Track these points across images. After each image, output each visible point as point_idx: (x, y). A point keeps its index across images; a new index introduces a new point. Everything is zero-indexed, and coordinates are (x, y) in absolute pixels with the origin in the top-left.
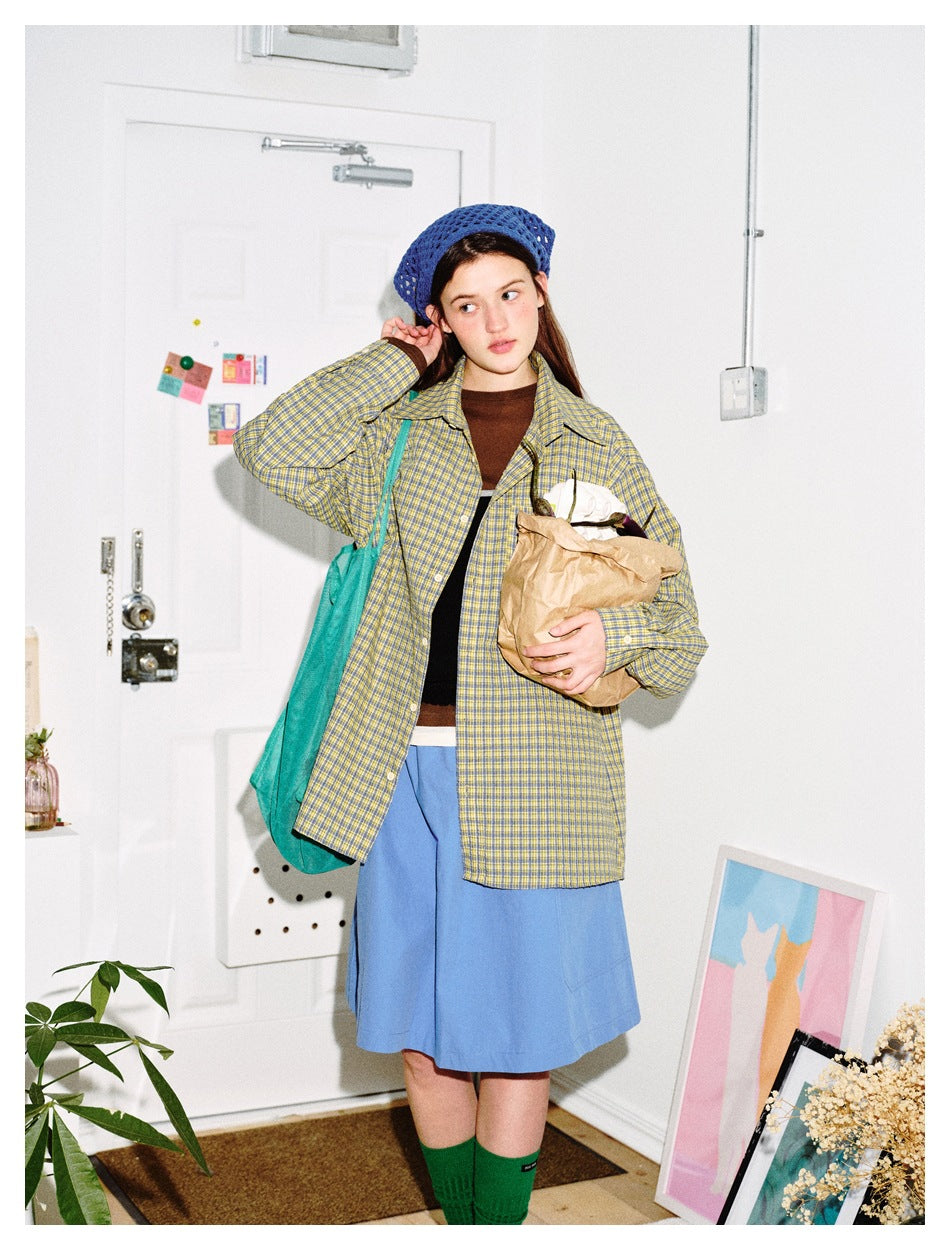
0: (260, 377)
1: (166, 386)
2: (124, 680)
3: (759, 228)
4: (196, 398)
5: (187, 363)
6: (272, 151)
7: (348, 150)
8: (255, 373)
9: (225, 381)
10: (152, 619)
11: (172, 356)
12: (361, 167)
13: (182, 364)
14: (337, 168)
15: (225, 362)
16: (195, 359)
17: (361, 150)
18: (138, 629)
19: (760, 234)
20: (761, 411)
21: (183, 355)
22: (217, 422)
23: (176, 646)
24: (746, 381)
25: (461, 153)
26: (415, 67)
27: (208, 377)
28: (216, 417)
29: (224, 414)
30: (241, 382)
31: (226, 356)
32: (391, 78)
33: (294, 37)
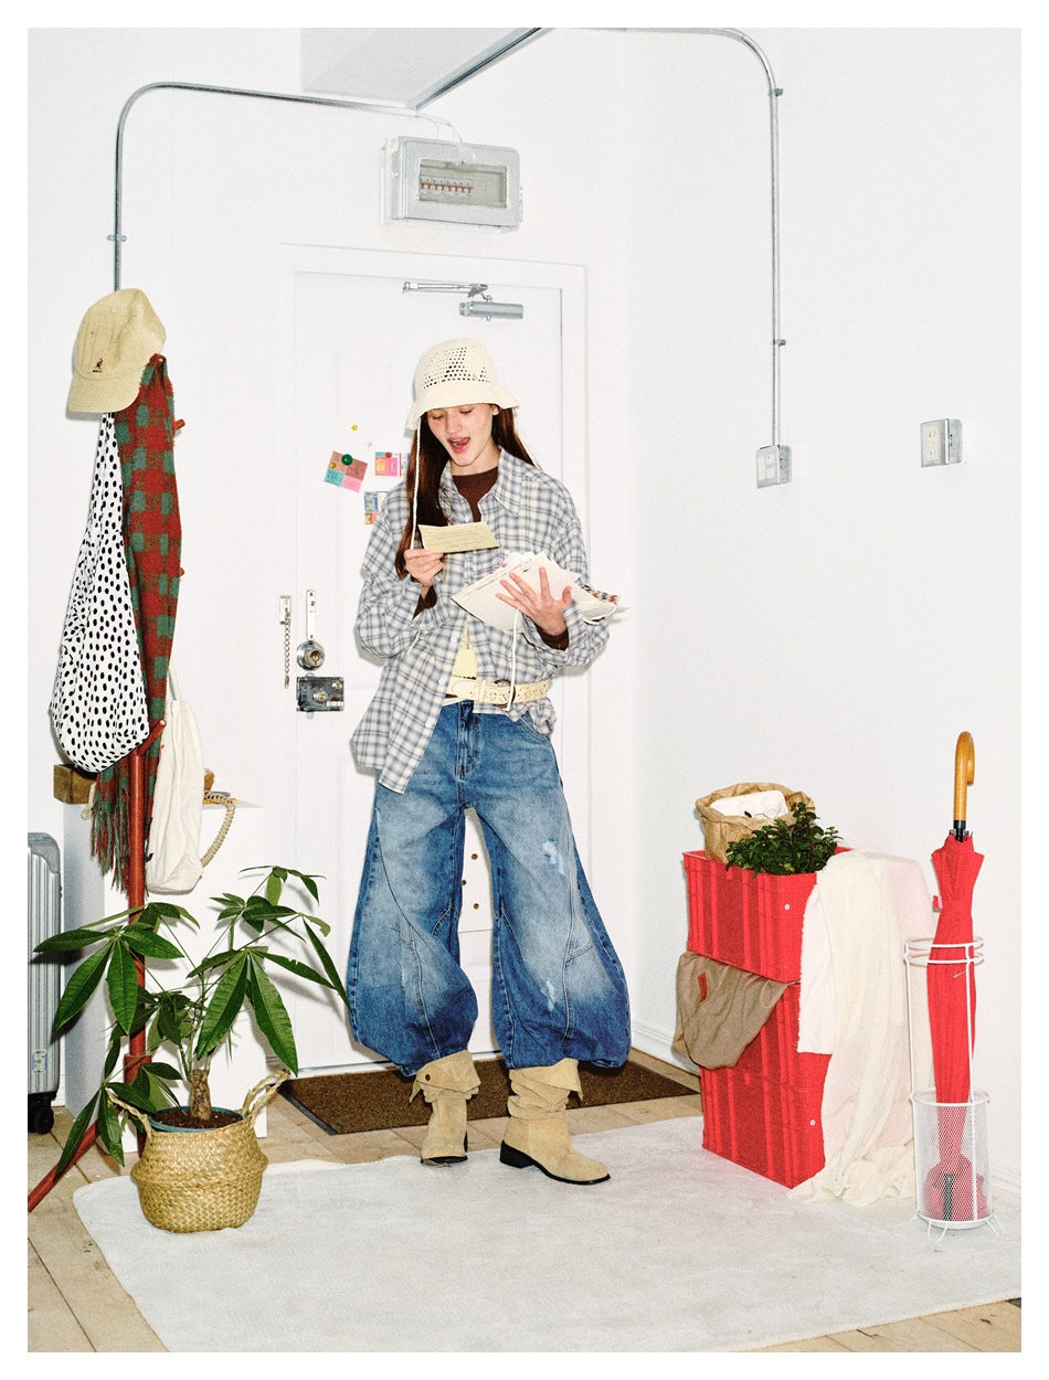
1: (331, 477)
2: (302, 710)
3: (782, 338)
4: (355, 488)
5: (347, 460)
6: (411, 292)
7: (473, 290)
8: (401, 467)
9: (377, 473)
10: (322, 657)
11: (336, 454)
12: (479, 303)
13: (343, 460)
14: (463, 305)
15: (377, 458)
16: (353, 457)
17: (483, 291)
18: (312, 668)
19: (783, 343)
20: (786, 479)
21: (344, 454)
22: (372, 506)
23: (342, 683)
24: (774, 457)
25: (561, 290)
26: (520, 224)
27: (363, 471)
28: (371, 502)
29: (376, 500)
30: (390, 475)
31: (377, 454)
32: (502, 233)
33: (424, 203)
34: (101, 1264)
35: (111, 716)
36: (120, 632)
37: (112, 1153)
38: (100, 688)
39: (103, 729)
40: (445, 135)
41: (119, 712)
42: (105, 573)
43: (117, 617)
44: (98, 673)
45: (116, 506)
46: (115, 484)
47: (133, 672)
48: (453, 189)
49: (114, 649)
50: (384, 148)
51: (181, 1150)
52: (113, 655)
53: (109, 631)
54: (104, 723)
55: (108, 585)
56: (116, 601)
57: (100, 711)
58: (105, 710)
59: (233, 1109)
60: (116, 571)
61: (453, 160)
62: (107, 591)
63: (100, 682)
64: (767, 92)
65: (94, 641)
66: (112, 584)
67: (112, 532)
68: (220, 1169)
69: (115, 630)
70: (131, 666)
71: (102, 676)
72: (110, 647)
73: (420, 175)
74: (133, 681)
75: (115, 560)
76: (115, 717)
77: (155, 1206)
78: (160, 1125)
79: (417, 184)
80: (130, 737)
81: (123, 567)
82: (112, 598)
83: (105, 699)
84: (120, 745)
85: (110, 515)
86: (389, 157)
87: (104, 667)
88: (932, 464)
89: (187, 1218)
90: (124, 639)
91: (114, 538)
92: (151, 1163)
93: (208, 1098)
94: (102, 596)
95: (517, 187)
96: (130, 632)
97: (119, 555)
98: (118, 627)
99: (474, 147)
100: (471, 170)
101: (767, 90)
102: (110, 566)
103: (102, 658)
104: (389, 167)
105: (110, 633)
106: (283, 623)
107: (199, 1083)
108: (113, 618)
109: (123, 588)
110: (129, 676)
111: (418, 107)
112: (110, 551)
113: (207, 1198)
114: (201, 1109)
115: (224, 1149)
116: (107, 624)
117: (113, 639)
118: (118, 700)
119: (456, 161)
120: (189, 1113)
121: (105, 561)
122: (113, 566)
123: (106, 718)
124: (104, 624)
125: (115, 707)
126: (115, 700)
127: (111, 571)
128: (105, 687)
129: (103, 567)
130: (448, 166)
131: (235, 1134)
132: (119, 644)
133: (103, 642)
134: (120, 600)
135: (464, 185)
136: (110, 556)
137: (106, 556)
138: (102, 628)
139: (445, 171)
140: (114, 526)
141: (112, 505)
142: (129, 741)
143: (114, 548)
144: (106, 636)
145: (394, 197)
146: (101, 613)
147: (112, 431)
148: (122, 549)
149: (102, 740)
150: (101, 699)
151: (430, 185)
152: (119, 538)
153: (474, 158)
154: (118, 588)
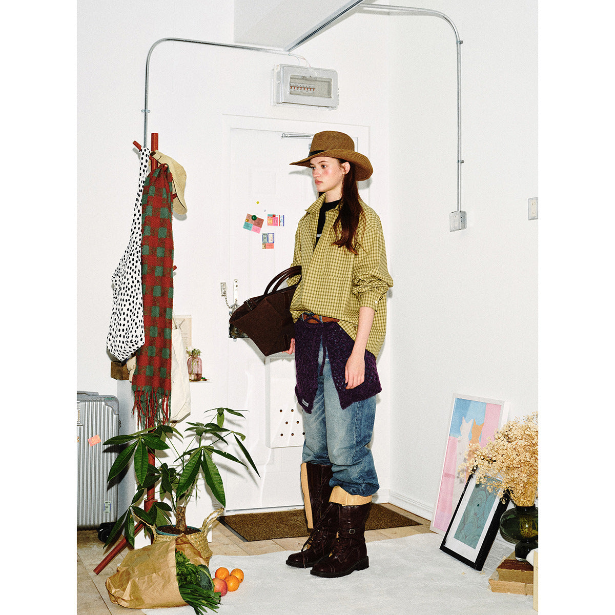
0: (282, 223)
1: (247, 226)
2: (231, 337)
3: (462, 160)
4: (258, 231)
5: (254, 218)
6: (286, 138)
8: (280, 222)
9: (268, 224)
11: (249, 215)
13: (252, 218)
15: (268, 217)
16: (257, 217)
19: (463, 162)
21: (253, 215)
22: (266, 240)
24: (458, 217)
25: (357, 138)
26: (338, 106)
27: (262, 223)
28: (265, 238)
29: (268, 237)
30: (274, 225)
31: (269, 215)
32: (329, 110)
33: (292, 95)
35: (126, 333)
36: (134, 294)
38: (122, 319)
39: (122, 339)
40: (303, 64)
42: (131, 265)
44: (122, 312)
46: (139, 223)
47: (138, 313)
48: (306, 89)
49: (131, 302)
50: (273, 70)
52: (130, 304)
53: (129, 292)
54: (122, 336)
57: (121, 330)
58: (123, 330)
59: (198, 528)
60: (135, 264)
61: (306, 75)
62: (130, 274)
63: (122, 317)
64: (456, 42)
65: (122, 297)
66: (133, 270)
67: (136, 246)
69: (132, 292)
70: (137, 310)
72: (129, 300)
73: (290, 82)
74: (137, 317)
75: (136, 259)
78: (161, 532)
79: (288, 87)
80: (134, 343)
81: (139, 262)
82: (132, 277)
83: (124, 325)
84: (128, 346)
85: (136, 238)
86: (275, 73)
87: (125, 310)
90: (136, 297)
91: (136, 249)
93: (185, 520)
94: (128, 276)
95: (337, 89)
96: (138, 294)
97: (138, 257)
98: (134, 291)
99: (316, 69)
100: (315, 80)
101: (456, 41)
102: (133, 262)
103: (125, 305)
104: (275, 78)
106: (223, 295)
107: (181, 514)
108: (132, 287)
109: (137, 272)
110: (136, 315)
111: (290, 50)
114: (180, 526)
116: (129, 289)
117: (131, 297)
118: (130, 326)
119: (308, 76)
120: (175, 527)
121: (131, 260)
122: (134, 262)
124: (127, 289)
125: (128, 329)
127: (133, 264)
128: (124, 319)
129: (130, 262)
130: (304, 78)
131: (196, 538)
132: (133, 299)
133: (126, 298)
134: (136, 278)
135: (311, 87)
136: (133, 257)
137: (132, 257)
138: (126, 291)
139: (302, 81)
140: (137, 243)
141: (137, 233)
142: (133, 345)
143: (136, 254)
144: (128, 295)
145: (278, 93)
146: (126, 284)
147: (140, 199)
148: (140, 254)
149: (121, 344)
150: (122, 325)
151: (294, 87)
152: (139, 249)
153: (316, 74)
154: (135, 272)
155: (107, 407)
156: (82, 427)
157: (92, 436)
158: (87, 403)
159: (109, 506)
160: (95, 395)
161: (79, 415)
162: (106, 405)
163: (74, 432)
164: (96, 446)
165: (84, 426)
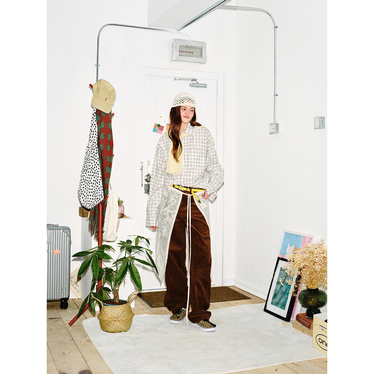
1: (154, 130)
2: (146, 193)
3: (277, 94)
4: (161, 133)
6: (177, 80)
7: (193, 80)
11: (156, 124)
12: (195, 84)
13: (158, 126)
14: (190, 84)
15: (167, 125)
16: (160, 125)
17: (196, 80)
19: (277, 95)
20: (277, 132)
21: (158, 124)
24: (274, 126)
25: (217, 80)
26: (206, 62)
27: (163, 129)
32: (201, 65)
33: (180, 56)
34: (89, 341)
35: (94, 194)
36: (96, 171)
37: (93, 311)
38: (91, 186)
39: (91, 197)
40: (186, 38)
41: (96, 193)
42: (93, 155)
43: (96, 167)
45: (96, 138)
46: (96, 131)
47: (99, 182)
48: (184, 52)
49: (95, 176)
50: (169, 42)
51: (111, 311)
52: (94, 177)
53: (93, 171)
54: (92, 196)
55: (93, 159)
56: (95, 163)
57: (91, 192)
59: (125, 300)
60: (95, 155)
62: (93, 160)
63: (91, 185)
65: (89, 174)
67: (95, 144)
68: (121, 316)
69: (95, 171)
70: (99, 180)
71: (91, 183)
72: (94, 175)
73: (179, 49)
74: (99, 184)
75: (95, 152)
76: (95, 194)
77: (104, 326)
78: (105, 304)
79: (178, 51)
80: (99, 200)
81: (98, 154)
82: (94, 162)
83: (92, 189)
84: (96, 201)
85: (94, 140)
86: (171, 44)
87: (92, 181)
88: (317, 129)
89: (112, 329)
90: (97, 173)
91: (95, 146)
92: (103, 314)
93: (118, 297)
94: (92, 162)
95: (206, 52)
96: (99, 171)
97: (96, 151)
98: (96, 170)
99: (194, 41)
100: (193, 48)
101: (273, 26)
102: (94, 154)
103: (92, 178)
104: (171, 46)
105: (94, 171)
106: (141, 169)
107: (116, 293)
109: (97, 159)
110: (99, 183)
111: (179, 30)
112: (94, 149)
113: (118, 324)
114: (116, 300)
115: (122, 311)
116: (93, 169)
117: (94, 173)
119: (189, 45)
120: (113, 301)
121: (93, 152)
122: (95, 153)
123: (92, 194)
124: (92, 169)
126: (95, 190)
127: (94, 155)
129: (92, 154)
130: (187, 46)
131: (125, 307)
132: (96, 175)
133: (92, 174)
134: (96, 163)
135: (191, 51)
136: (94, 151)
139: (186, 48)
140: (95, 143)
141: (95, 137)
142: (98, 201)
143: (95, 149)
144: (93, 172)
145: (172, 55)
146: (91, 166)
147: (95, 117)
148: (97, 149)
149: (91, 200)
150: (91, 189)
151: (182, 52)
152: (97, 146)
153: (194, 44)
154: (96, 159)
155: (63, 233)
156: (50, 244)
157: (55, 249)
158: (52, 231)
159: (65, 289)
160: (57, 226)
161: (48, 237)
162: (63, 232)
163: (45, 247)
164: (57, 255)
165: (51, 244)
